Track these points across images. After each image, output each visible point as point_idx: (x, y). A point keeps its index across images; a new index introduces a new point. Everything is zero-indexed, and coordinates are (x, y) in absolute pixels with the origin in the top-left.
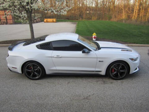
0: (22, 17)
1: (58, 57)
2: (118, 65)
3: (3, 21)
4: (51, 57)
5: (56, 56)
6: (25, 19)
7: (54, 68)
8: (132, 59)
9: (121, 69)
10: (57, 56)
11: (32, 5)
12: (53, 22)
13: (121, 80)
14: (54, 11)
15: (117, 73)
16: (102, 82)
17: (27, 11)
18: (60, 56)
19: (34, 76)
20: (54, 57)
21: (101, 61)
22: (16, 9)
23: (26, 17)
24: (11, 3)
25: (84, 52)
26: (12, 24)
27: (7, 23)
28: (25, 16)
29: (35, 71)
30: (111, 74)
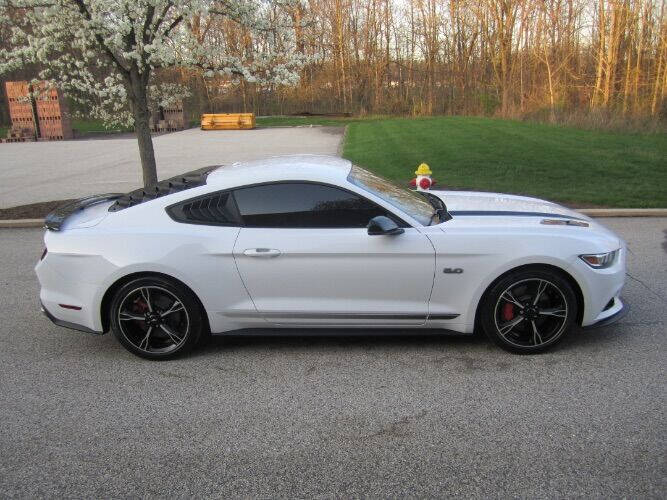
0: (107, 98)
1: (262, 255)
2: (531, 288)
3: (23, 125)
4: (233, 255)
5: (254, 252)
6: (117, 106)
7: (247, 306)
8: (590, 259)
9: (543, 305)
10: (258, 250)
11: (147, 48)
12: (241, 126)
13: (547, 356)
14: (245, 71)
15: (526, 325)
16: (462, 365)
17: (126, 74)
18: (272, 252)
19: (159, 341)
20: (244, 256)
21: (453, 268)
22: (78, 64)
23: (123, 99)
24: (60, 39)
25: (375, 230)
26: (59, 138)
27: (37, 136)
28: (117, 96)
29: (160, 320)
30: (501, 328)
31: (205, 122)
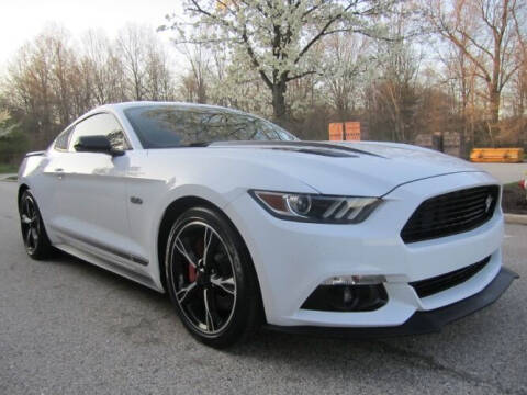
8: (272, 202)
12: (507, 159)
21: (136, 197)
30: (177, 290)
31: (474, 155)
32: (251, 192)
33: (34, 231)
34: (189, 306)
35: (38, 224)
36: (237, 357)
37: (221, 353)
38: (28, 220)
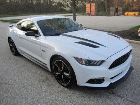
4: (18, 36)
26: (94, 15)
30: (55, 73)
31: (126, 14)
32: (74, 57)
33: (13, 49)
34: (58, 77)
35: (15, 47)
36: (70, 90)
37: (66, 89)
38: (11, 45)
